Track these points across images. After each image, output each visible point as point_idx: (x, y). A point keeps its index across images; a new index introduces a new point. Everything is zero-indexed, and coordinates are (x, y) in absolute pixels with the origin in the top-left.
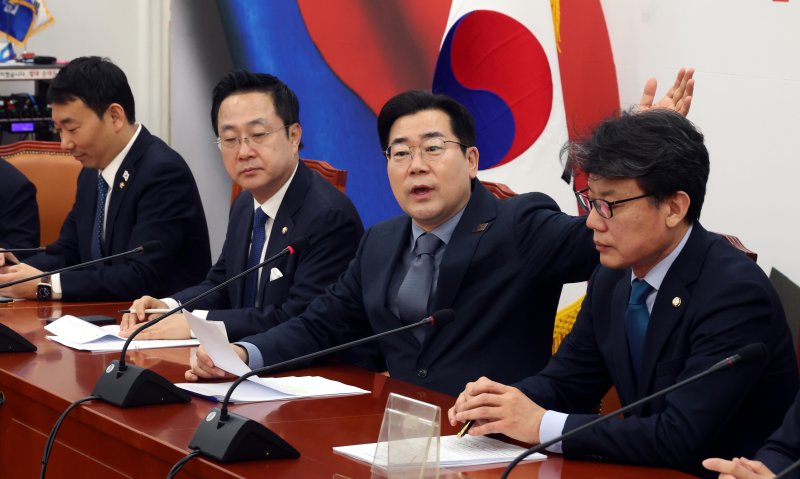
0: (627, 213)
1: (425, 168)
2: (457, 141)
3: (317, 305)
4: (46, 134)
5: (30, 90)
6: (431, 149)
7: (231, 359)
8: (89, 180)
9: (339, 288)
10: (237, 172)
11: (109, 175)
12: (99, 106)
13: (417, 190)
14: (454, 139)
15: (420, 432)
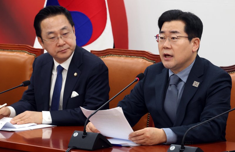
1: (169, 47)
2: (187, 36)
6: (173, 38)
10: (57, 51)
13: (166, 55)
14: (185, 35)
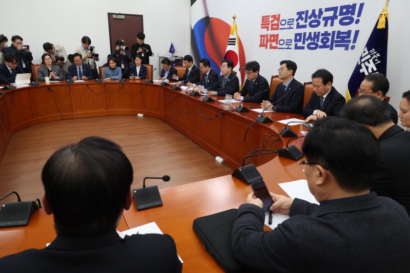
0: (251, 74)
3: (214, 85)
4: (181, 65)
5: (174, 60)
7: (205, 91)
8: (187, 70)
9: (217, 83)
11: (190, 69)
12: (189, 61)
15: (230, 99)
